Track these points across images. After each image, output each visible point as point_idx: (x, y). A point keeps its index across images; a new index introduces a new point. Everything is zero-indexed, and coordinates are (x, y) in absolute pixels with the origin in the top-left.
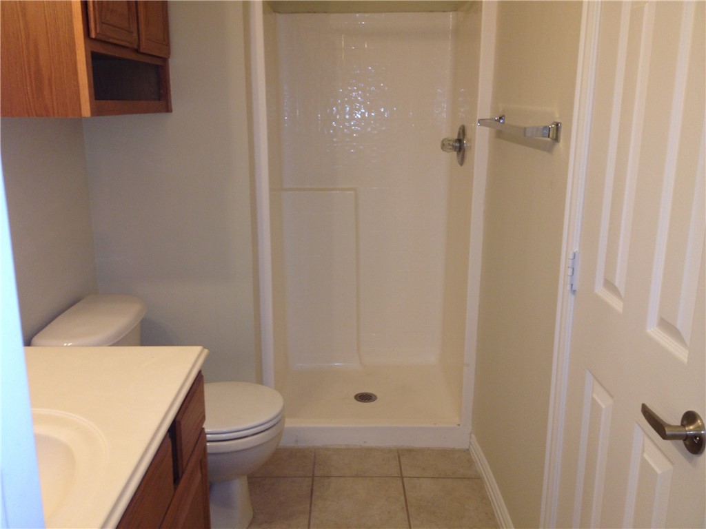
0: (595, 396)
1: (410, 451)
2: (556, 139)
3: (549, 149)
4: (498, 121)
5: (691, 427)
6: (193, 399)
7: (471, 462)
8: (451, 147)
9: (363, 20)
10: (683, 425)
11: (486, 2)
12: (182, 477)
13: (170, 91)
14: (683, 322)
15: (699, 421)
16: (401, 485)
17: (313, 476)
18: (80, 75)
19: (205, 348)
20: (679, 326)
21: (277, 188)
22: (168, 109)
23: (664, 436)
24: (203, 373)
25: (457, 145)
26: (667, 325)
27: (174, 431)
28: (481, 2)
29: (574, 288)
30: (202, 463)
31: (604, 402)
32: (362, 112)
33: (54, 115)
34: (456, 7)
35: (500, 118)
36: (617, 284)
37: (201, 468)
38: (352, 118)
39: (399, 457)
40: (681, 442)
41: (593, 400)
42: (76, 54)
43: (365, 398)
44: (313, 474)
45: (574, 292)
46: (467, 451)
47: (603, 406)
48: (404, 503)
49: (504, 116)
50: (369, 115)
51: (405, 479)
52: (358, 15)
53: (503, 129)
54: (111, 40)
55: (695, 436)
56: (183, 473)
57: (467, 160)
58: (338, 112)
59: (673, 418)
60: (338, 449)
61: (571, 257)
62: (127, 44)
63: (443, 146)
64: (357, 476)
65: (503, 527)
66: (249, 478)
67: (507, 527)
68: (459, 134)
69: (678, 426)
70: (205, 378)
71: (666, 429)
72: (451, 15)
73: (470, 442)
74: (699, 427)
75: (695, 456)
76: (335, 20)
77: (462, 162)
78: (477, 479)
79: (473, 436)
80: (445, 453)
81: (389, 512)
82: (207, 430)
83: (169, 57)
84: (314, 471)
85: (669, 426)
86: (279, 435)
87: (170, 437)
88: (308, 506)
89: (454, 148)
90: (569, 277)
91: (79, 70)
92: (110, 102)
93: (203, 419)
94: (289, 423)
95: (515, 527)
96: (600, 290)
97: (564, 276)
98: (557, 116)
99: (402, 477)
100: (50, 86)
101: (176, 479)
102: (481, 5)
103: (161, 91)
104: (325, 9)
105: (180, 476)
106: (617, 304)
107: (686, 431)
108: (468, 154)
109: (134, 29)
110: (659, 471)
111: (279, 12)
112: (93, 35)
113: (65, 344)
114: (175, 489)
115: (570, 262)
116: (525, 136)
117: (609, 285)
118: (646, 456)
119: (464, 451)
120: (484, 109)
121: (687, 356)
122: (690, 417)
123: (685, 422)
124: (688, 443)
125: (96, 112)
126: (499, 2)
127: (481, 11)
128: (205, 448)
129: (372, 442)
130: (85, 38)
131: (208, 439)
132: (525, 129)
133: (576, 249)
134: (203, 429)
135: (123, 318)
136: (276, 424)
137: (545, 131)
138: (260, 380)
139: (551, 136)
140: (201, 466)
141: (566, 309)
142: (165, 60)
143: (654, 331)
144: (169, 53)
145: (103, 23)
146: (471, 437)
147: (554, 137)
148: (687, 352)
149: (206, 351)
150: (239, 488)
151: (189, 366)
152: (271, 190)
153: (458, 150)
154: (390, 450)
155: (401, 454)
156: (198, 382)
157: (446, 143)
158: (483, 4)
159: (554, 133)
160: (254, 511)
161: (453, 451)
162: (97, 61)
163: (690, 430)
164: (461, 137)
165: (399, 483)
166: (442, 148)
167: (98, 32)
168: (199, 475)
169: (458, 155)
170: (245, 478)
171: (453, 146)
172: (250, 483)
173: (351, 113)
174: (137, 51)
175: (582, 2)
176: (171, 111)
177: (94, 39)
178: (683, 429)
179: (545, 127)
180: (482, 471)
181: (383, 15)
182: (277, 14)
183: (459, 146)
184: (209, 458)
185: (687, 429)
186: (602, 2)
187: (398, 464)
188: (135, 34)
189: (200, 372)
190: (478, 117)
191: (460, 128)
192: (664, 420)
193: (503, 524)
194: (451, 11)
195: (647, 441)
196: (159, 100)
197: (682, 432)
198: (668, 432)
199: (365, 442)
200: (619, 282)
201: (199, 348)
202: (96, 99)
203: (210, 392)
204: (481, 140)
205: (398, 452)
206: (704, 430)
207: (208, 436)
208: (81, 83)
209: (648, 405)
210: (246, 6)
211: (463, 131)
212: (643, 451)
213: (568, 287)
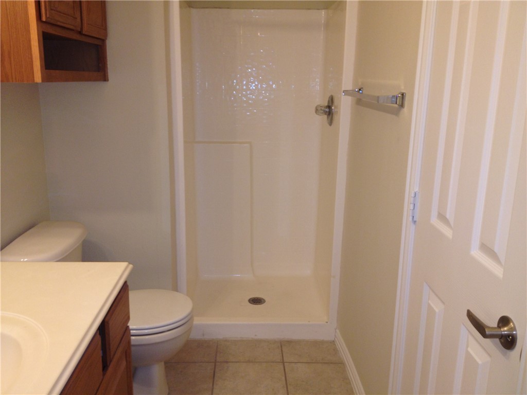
0: (430, 302)
1: (290, 342)
2: (402, 106)
3: (396, 112)
4: (358, 92)
5: (506, 329)
6: (120, 303)
7: (336, 351)
8: (322, 112)
9: (257, 15)
10: (499, 327)
11: (349, 1)
12: (110, 364)
13: (107, 65)
14: (500, 247)
15: (511, 324)
16: (283, 368)
17: (215, 362)
18: (33, 49)
19: (130, 263)
20: (496, 250)
21: (190, 141)
22: (105, 78)
23: (485, 335)
24: (128, 283)
25: (327, 110)
26: (487, 249)
27: (103, 329)
28: (346, 1)
29: (414, 220)
30: (127, 353)
31: (437, 307)
32: (256, 85)
33: (13, 81)
34: (327, 6)
35: (360, 90)
36: (448, 217)
37: (126, 357)
38: (248, 89)
39: (281, 347)
40: (497, 340)
41: (429, 305)
42: (30, 33)
43: (256, 301)
44: (216, 360)
45: (415, 222)
46: (333, 342)
47: (437, 310)
48: (285, 383)
49: (362, 88)
50: (261, 86)
51: (285, 364)
52: (252, 11)
53: (361, 98)
54: (59, 23)
55: (508, 336)
56: (111, 361)
57: (335, 122)
58: (237, 84)
59: (491, 322)
60: (235, 341)
61: (413, 195)
62: (72, 27)
63: (317, 111)
64: (249, 362)
65: (357, 394)
66: (166, 363)
67: (360, 394)
68: (329, 101)
69: (495, 328)
70: (130, 287)
71: (486, 330)
72: (323, 12)
73: (335, 336)
74: (512, 328)
75: (508, 351)
76: (235, 14)
77: (331, 123)
78: (339, 364)
79: (338, 331)
80: (316, 344)
81: (273, 390)
82: (131, 327)
83: (106, 39)
84: (216, 358)
85: (489, 327)
86: (190, 330)
87: (100, 334)
88: (211, 385)
89: (325, 112)
90: (411, 211)
91: (32, 47)
92: (57, 71)
93: (128, 319)
94: (197, 321)
95: (366, 394)
96: (435, 221)
97: (408, 210)
98: (403, 88)
99: (283, 363)
100: (10, 57)
101: (105, 367)
102: (346, 4)
103: (100, 65)
104: (228, 6)
105: (108, 364)
106: (448, 232)
107: (502, 332)
108: (335, 117)
109: (78, 15)
110: (480, 362)
111: (192, 7)
112: (44, 19)
113: (22, 260)
114: (104, 375)
115: (412, 199)
116: (378, 102)
117: (442, 217)
118: (469, 349)
119: (331, 342)
120: (348, 82)
121: (502, 273)
122: (504, 321)
123: (500, 325)
124: (502, 341)
125: (46, 79)
126: (359, 2)
127: (346, 9)
128: (129, 342)
129: (262, 335)
130: (37, 21)
131: (132, 334)
132: (378, 97)
133: (416, 189)
134: (128, 327)
135: (68, 239)
136: (187, 321)
137: (393, 99)
138: (176, 288)
139: (398, 103)
140: (126, 354)
141: (408, 235)
142: (103, 41)
143: (476, 253)
144: (106, 35)
145: (52, 10)
146: (336, 332)
147: (400, 104)
148: (503, 270)
149: (131, 266)
150: (158, 372)
151: (117, 278)
152: (185, 142)
153: (327, 114)
154: (275, 342)
155: (283, 344)
156: (124, 290)
157: (319, 108)
158: (348, 2)
159: (401, 100)
160: (169, 388)
161: (323, 342)
162: (47, 39)
163: (505, 330)
164: (330, 105)
165: (282, 367)
166: (316, 112)
167: (48, 16)
168: (124, 363)
169: (328, 118)
170: (163, 363)
171: (324, 111)
172: (166, 367)
173: (247, 85)
174: (80, 33)
175: (422, 2)
176: (108, 80)
177: (45, 22)
178: (499, 330)
179: (393, 96)
180: (345, 358)
181: (272, 11)
182: (192, 9)
183: (329, 110)
184: (133, 349)
185: (502, 330)
186: (437, 1)
187: (281, 353)
188: (79, 20)
189: (125, 283)
190: (343, 89)
191: (329, 98)
192: (485, 323)
193: (357, 392)
194: (324, 9)
195: (471, 338)
196: (99, 71)
197: (498, 332)
198: (488, 332)
199: (256, 335)
200: (449, 215)
201: (124, 264)
202: (46, 69)
203: (134, 297)
204: (345, 106)
205: (281, 343)
206: (515, 330)
207: (131, 331)
208: (34, 56)
209: (472, 311)
210: (167, 5)
211: (332, 100)
212: (467, 347)
213: (411, 218)
